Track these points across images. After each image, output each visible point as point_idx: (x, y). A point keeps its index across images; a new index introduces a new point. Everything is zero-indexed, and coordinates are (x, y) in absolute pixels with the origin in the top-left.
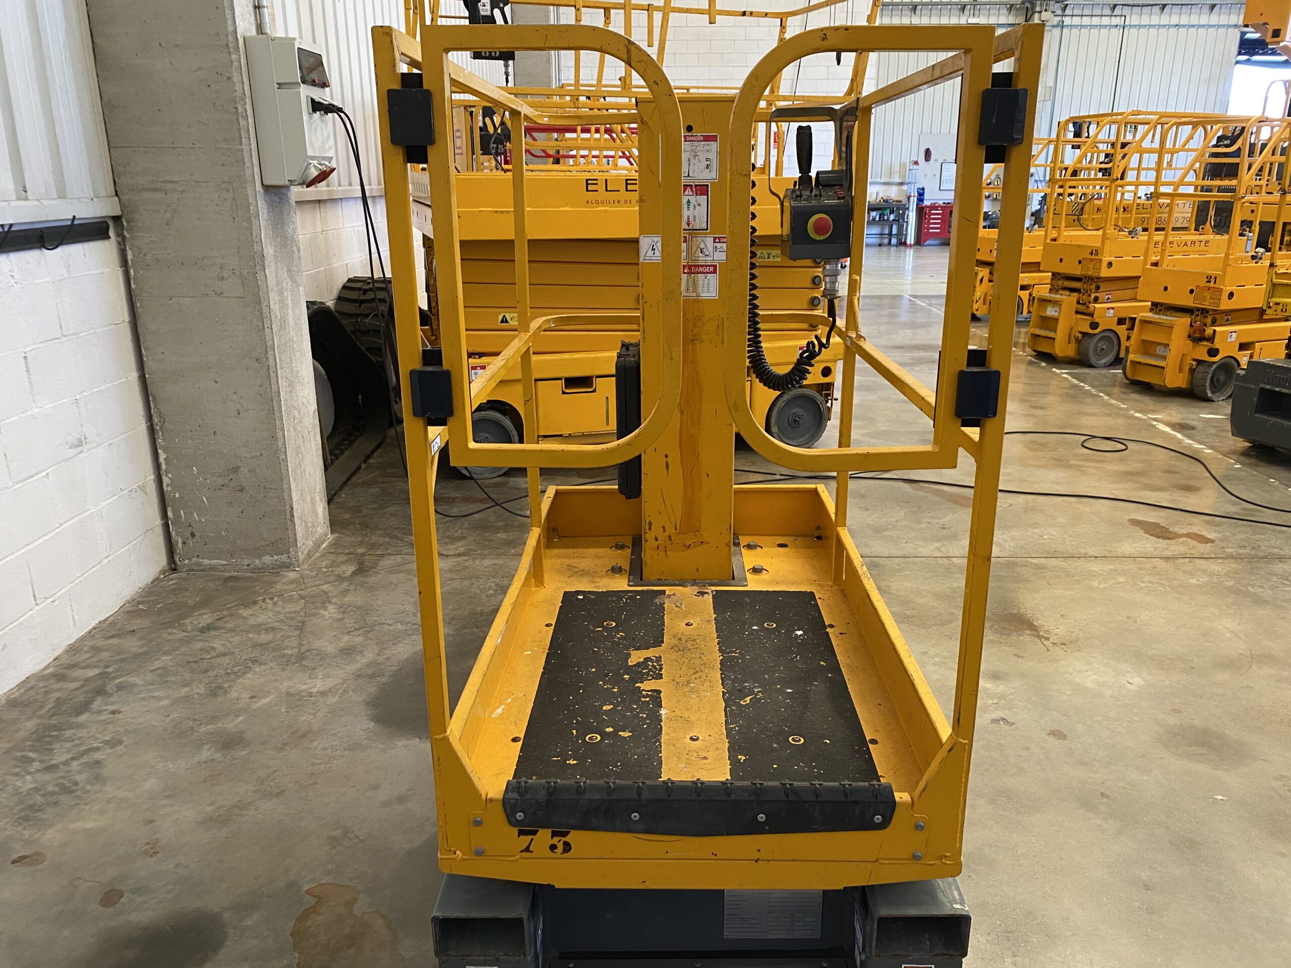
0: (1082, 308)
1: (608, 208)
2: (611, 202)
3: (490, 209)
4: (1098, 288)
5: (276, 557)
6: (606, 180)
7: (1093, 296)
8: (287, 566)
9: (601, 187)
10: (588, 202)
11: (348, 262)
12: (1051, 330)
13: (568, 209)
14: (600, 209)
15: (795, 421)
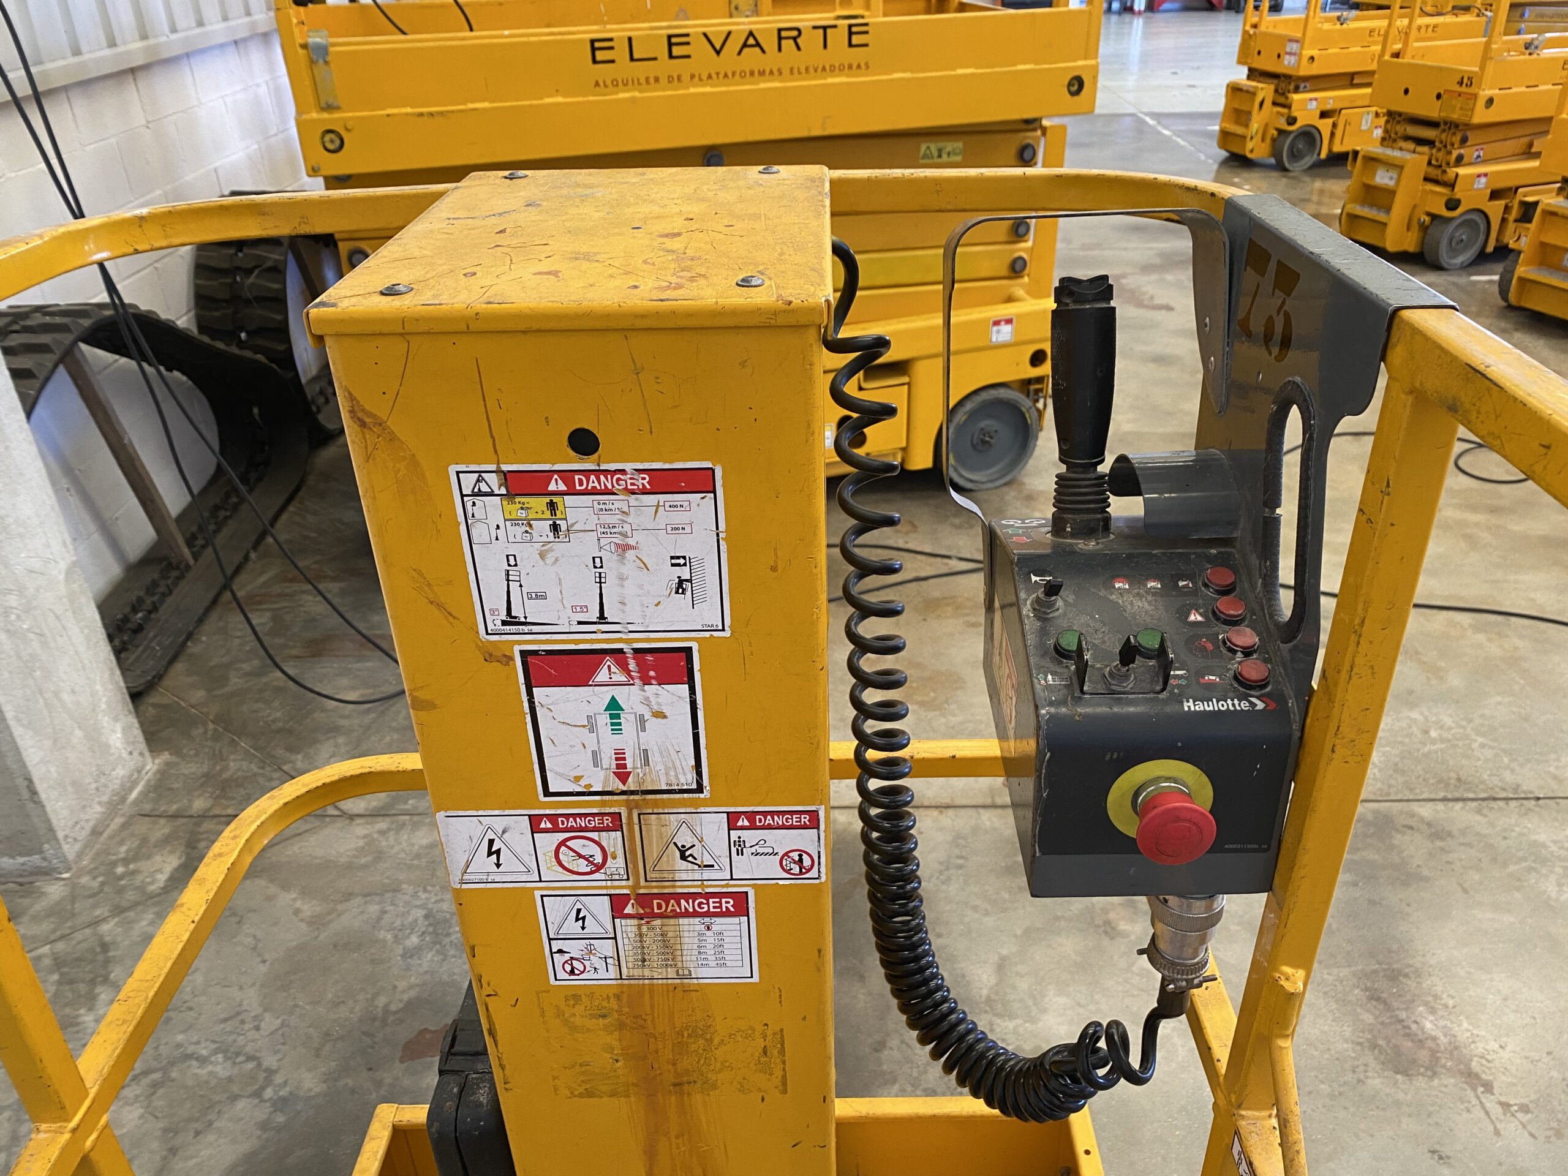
0: (1434, 173)
1: (637, 94)
2: (643, 80)
3: (409, 110)
4: (1464, 140)
5: (21, 860)
6: (630, 39)
7: (1455, 153)
8: (47, 872)
9: (620, 53)
10: (597, 84)
11: (218, 164)
12: (1379, 207)
13: (560, 99)
14: (622, 95)
15: (983, 442)
